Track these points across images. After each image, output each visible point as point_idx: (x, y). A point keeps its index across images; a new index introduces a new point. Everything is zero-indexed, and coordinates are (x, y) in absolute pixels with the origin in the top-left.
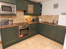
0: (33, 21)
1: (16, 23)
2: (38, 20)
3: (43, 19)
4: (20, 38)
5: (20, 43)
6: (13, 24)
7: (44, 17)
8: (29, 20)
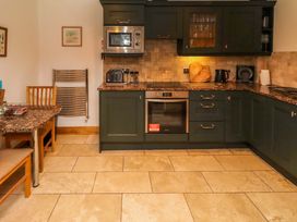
0: (216, 81)
1: (149, 80)
2: (252, 79)
3: (283, 75)
4: (149, 132)
5: (148, 152)
6: (137, 83)
7: (289, 64)
8: (199, 73)
